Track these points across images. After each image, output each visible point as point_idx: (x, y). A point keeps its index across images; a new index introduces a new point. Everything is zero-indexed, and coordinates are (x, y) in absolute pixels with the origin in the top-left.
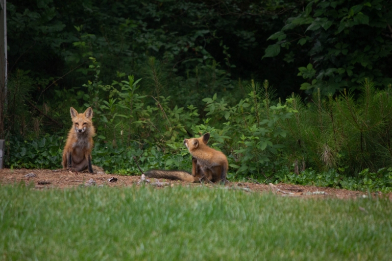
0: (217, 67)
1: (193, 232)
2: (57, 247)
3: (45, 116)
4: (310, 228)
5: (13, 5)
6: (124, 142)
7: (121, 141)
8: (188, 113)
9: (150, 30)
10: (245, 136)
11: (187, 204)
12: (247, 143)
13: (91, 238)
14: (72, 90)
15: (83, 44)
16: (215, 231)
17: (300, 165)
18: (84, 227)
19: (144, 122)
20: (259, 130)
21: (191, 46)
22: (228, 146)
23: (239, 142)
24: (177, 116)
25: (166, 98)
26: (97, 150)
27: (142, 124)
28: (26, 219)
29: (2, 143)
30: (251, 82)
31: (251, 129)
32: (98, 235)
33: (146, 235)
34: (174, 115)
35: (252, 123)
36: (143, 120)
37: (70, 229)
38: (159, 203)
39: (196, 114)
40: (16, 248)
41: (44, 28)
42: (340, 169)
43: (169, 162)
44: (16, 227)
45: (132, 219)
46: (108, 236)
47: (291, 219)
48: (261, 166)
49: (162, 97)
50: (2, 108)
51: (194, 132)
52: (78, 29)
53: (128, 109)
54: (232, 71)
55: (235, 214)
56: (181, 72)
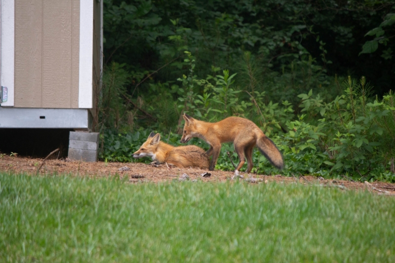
0: (313, 63)
1: (287, 229)
2: (151, 242)
3: (139, 109)
8: (283, 108)
9: (246, 24)
10: (341, 133)
11: (282, 201)
12: (342, 140)
13: (184, 232)
14: (167, 84)
15: (179, 37)
16: (309, 228)
18: (177, 222)
20: (354, 127)
21: (286, 41)
22: (323, 143)
23: (335, 139)
24: (272, 112)
25: (260, 94)
28: (121, 213)
29: (97, 136)
30: (348, 78)
31: (347, 126)
32: (192, 230)
33: (240, 231)
34: (269, 111)
35: (348, 120)
36: (237, 115)
37: (164, 223)
38: (253, 199)
39: (290, 110)
40: (110, 241)
41: (140, 22)
43: (262, 158)
44: (111, 220)
45: (226, 215)
46: (202, 231)
47: (387, 218)
48: (356, 164)
49: (257, 92)
50: (97, 100)
51: (289, 128)
52: (174, 22)
53: (222, 104)
54: (328, 67)
55: (329, 212)
56: (276, 68)
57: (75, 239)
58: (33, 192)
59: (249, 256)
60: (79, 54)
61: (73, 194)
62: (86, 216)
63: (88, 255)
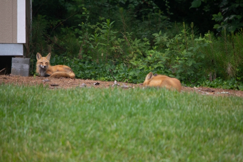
0: (162, 14)
1: (146, 116)
2: (63, 125)
3: (55, 44)
4: (219, 114)
6: (104, 60)
7: (101, 60)
8: (143, 42)
10: (179, 57)
11: (143, 99)
12: (180, 62)
13: (84, 119)
14: (72, 28)
16: (160, 116)
17: (213, 76)
18: (79, 113)
19: (116, 48)
20: (187, 54)
21: (145, 1)
22: (168, 64)
23: (175, 61)
24: (137, 45)
25: (129, 33)
26: (87, 65)
27: (115, 50)
28: (44, 107)
29: (29, 60)
30: (183, 24)
31: (183, 53)
32: (88, 117)
33: (118, 118)
34: (135, 44)
35: (183, 49)
36: (115, 47)
37: (71, 114)
38: (126, 98)
39: (148, 43)
40: (38, 125)
42: (238, 78)
43: (131, 73)
44: (38, 112)
45: (109, 108)
46: (94, 118)
47: (207, 109)
48: (189, 76)
49: (127, 33)
50: (29, 38)
51: (147, 54)
53: (106, 40)
54: (171, 16)
55: (172, 106)
56: (139, 17)
57: (16, 124)
59: (123, 133)
60: (17, 9)
61: (14, 96)
62: (23, 109)
63: (24, 134)
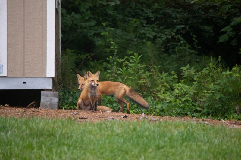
0: (189, 48)
1: (174, 149)
2: (91, 158)
5: (65, 10)
8: (171, 76)
9: (148, 25)
10: (206, 90)
11: (171, 132)
12: (207, 95)
13: (112, 152)
14: (100, 62)
15: (107, 33)
16: (188, 149)
17: (240, 109)
18: (107, 146)
19: (144, 81)
20: (215, 87)
21: (173, 35)
22: (196, 97)
23: (203, 94)
24: (164, 78)
25: (157, 67)
27: (142, 83)
28: (73, 140)
29: (58, 94)
30: (210, 57)
31: (210, 86)
32: (116, 150)
33: (145, 151)
35: (211, 83)
36: (143, 80)
37: (99, 147)
38: (153, 131)
39: (176, 77)
40: (66, 158)
41: (83, 24)
43: (159, 106)
44: (66, 145)
45: (137, 141)
46: (122, 151)
47: (235, 142)
48: (216, 109)
49: (155, 66)
50: (58, 72)
51: (175, 88)
52: (104, 24)
53: (134, 74)
54: (198, 50)
55: (200, 138)
56: (167, 51)
57: (45, 157)
58: (19, 128)
61: (43, 129)
62: (52, 142)
